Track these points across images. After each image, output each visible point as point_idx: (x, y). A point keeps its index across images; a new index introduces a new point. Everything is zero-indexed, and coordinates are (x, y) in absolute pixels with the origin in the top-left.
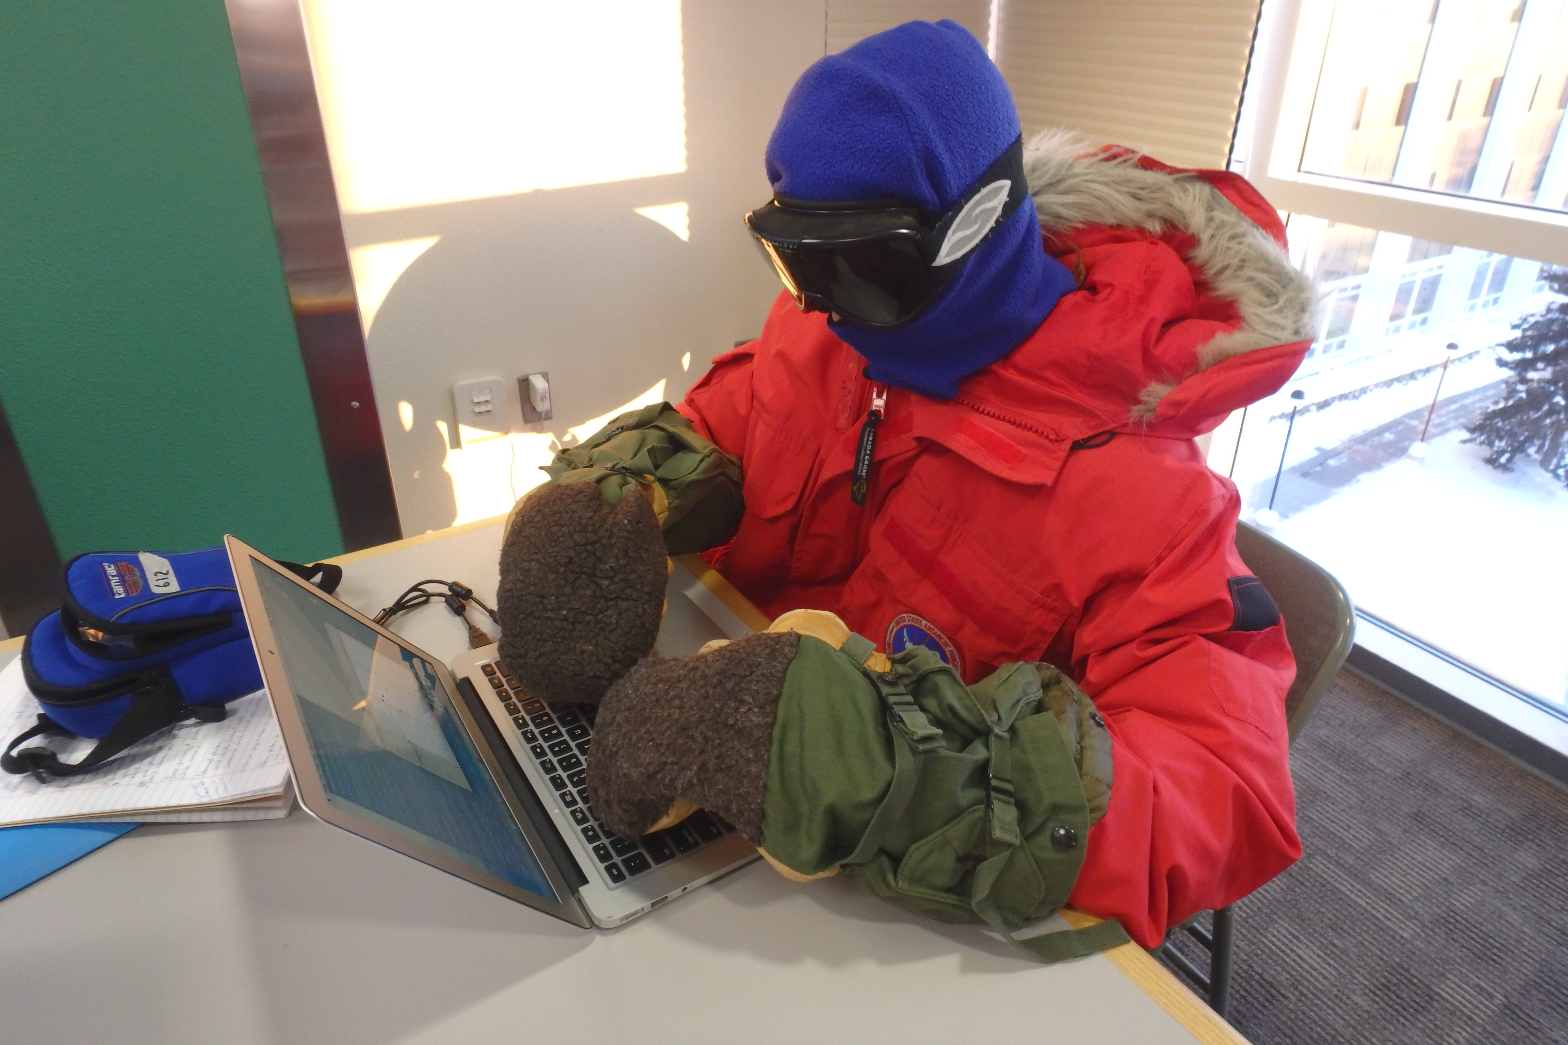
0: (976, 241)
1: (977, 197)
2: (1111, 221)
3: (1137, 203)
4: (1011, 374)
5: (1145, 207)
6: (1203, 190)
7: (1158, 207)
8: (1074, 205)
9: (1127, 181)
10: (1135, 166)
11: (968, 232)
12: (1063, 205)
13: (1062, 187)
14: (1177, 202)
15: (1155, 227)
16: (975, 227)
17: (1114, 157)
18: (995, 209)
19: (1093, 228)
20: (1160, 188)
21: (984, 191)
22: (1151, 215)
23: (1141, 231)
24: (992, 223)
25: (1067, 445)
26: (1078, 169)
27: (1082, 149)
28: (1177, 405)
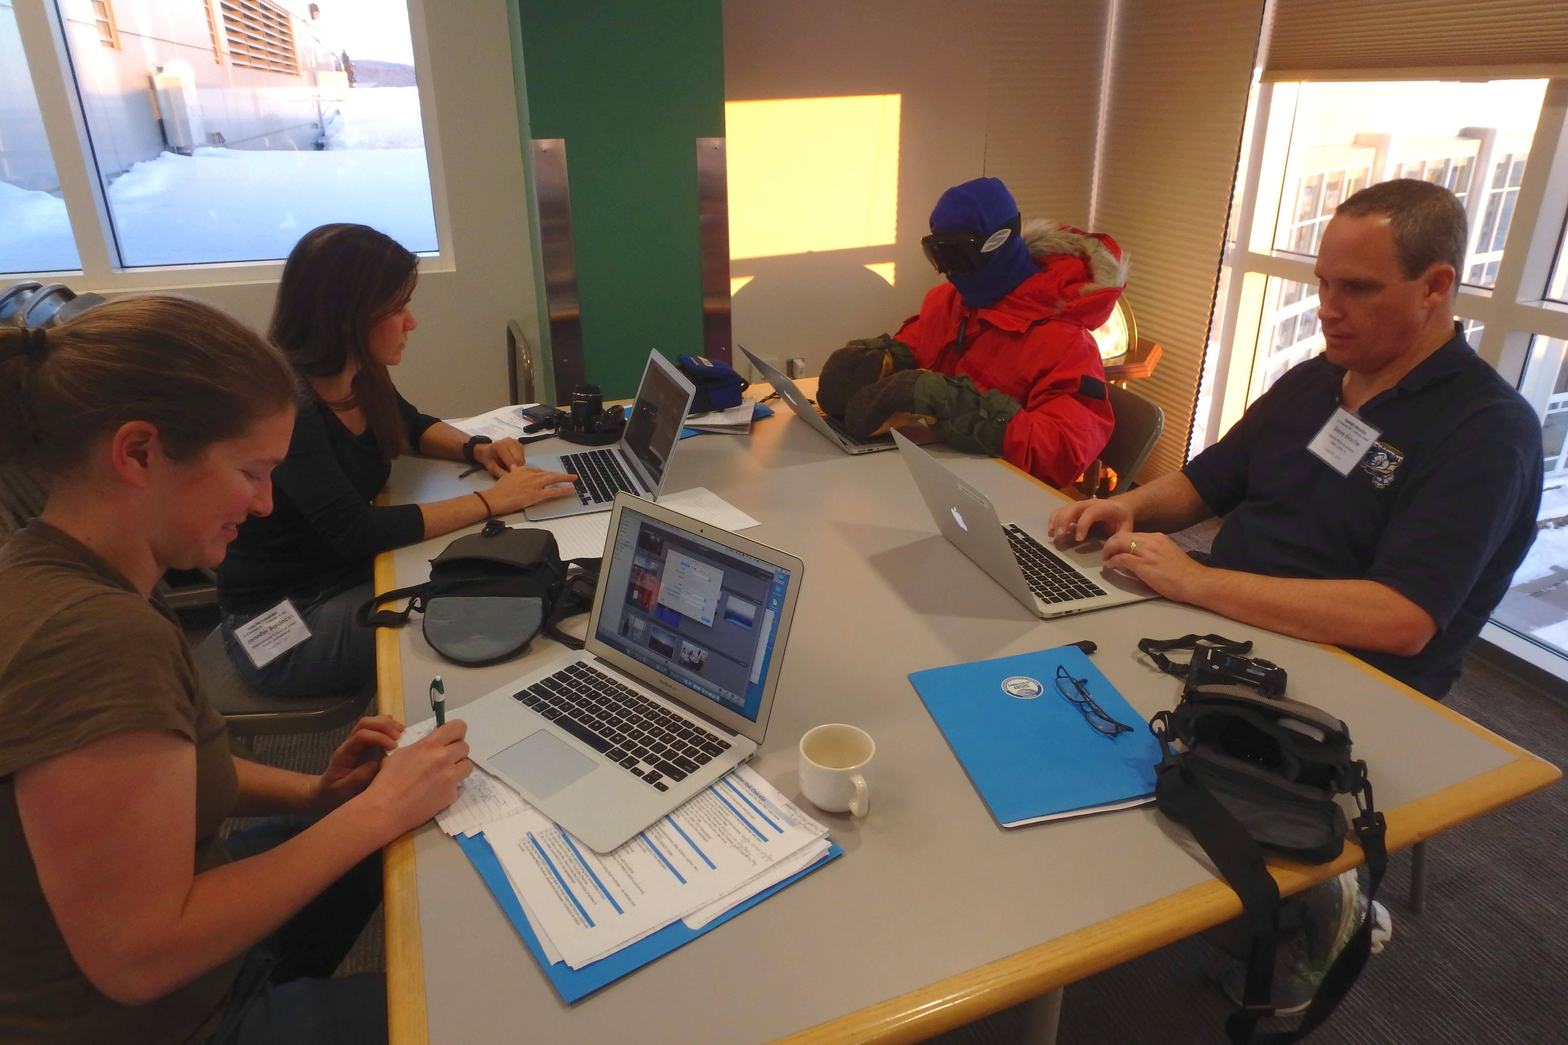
0: (997, 247)
1: (997, 233)
2: (1060, 251)
3: (1071, 246)
4: (1012, 298)
5: (1074, 247)
6: (1096, 241)
7: (1078, 247)
8: (1047, 246)
9: (1067, 238)
10: (1070, 232)
11: (993, 243)
12: (1044, 246)
13: (1044, 239)
14: (1084, 244)
15: (1077, 254)
16: (996, 243)
17: (1063, 229)
18: (1004, 238)
19: (1054, 255)
20: (1078, 240)
21: (1000, 231)
22: (1076, 250)
23: (1072, 255)
24: (1003, 242)
25: (1030, 322)
26: (1050, 233)
27: (1050, 226)
28: (1069, 307)
